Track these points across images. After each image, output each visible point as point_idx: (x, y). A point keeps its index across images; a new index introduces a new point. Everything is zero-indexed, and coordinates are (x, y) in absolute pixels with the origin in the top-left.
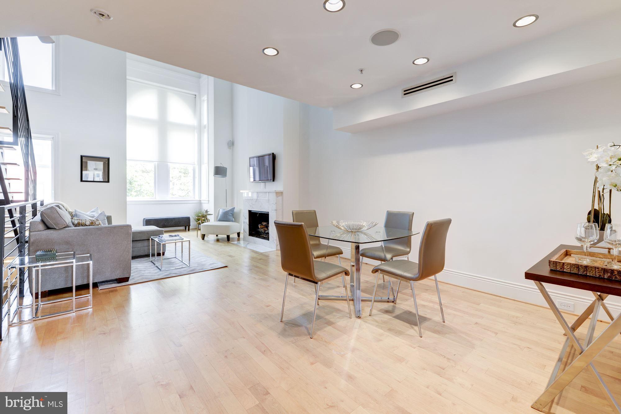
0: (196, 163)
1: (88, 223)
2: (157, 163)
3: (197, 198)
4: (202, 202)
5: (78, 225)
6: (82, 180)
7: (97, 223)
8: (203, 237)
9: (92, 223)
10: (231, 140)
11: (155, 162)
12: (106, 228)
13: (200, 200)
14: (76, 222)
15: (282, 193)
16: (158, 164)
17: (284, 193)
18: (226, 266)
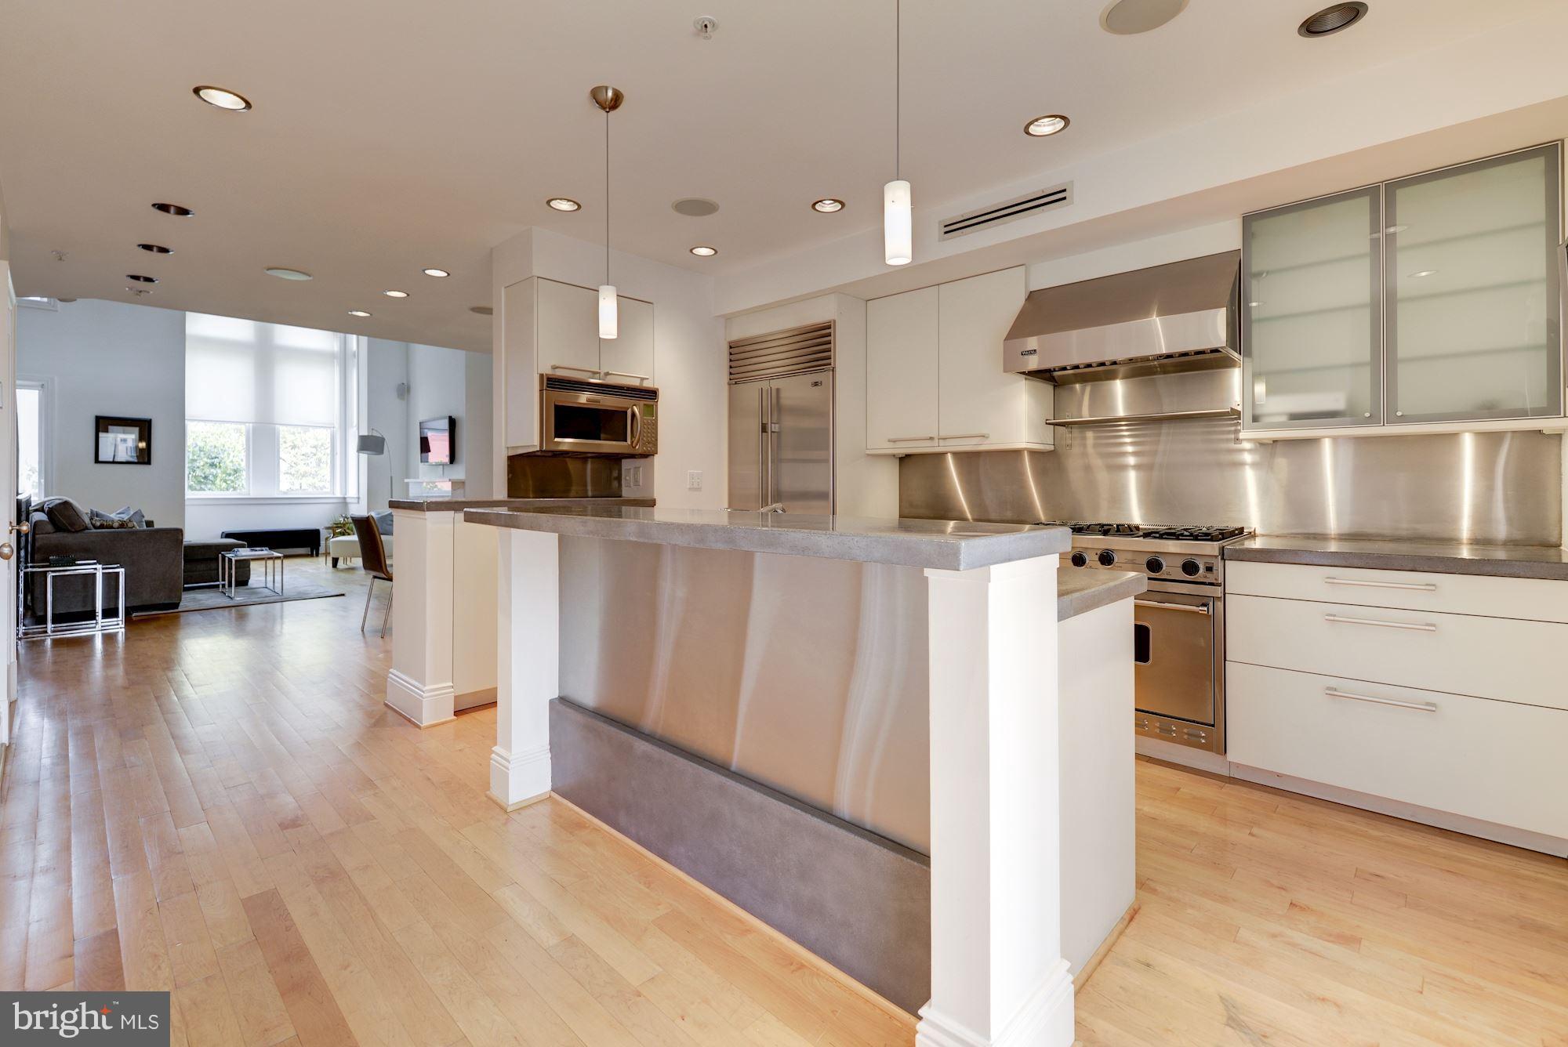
0: (337, 426)
1: (116, 525)
2: (251, 425)
3: (338, 495)
4: (348, 500)
5: (102, 526)
6: (97, 461)
7: (130, 525)
8: (335, 561)
9: (122, 525)
10: (405, 382)
11: (247, 424)
12: (144, 531)
13: (345, 498)
14: (98, 524)
15: (463, 483)
16: (253, 427)
17: (467, 484)
18: (343, 595)
